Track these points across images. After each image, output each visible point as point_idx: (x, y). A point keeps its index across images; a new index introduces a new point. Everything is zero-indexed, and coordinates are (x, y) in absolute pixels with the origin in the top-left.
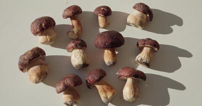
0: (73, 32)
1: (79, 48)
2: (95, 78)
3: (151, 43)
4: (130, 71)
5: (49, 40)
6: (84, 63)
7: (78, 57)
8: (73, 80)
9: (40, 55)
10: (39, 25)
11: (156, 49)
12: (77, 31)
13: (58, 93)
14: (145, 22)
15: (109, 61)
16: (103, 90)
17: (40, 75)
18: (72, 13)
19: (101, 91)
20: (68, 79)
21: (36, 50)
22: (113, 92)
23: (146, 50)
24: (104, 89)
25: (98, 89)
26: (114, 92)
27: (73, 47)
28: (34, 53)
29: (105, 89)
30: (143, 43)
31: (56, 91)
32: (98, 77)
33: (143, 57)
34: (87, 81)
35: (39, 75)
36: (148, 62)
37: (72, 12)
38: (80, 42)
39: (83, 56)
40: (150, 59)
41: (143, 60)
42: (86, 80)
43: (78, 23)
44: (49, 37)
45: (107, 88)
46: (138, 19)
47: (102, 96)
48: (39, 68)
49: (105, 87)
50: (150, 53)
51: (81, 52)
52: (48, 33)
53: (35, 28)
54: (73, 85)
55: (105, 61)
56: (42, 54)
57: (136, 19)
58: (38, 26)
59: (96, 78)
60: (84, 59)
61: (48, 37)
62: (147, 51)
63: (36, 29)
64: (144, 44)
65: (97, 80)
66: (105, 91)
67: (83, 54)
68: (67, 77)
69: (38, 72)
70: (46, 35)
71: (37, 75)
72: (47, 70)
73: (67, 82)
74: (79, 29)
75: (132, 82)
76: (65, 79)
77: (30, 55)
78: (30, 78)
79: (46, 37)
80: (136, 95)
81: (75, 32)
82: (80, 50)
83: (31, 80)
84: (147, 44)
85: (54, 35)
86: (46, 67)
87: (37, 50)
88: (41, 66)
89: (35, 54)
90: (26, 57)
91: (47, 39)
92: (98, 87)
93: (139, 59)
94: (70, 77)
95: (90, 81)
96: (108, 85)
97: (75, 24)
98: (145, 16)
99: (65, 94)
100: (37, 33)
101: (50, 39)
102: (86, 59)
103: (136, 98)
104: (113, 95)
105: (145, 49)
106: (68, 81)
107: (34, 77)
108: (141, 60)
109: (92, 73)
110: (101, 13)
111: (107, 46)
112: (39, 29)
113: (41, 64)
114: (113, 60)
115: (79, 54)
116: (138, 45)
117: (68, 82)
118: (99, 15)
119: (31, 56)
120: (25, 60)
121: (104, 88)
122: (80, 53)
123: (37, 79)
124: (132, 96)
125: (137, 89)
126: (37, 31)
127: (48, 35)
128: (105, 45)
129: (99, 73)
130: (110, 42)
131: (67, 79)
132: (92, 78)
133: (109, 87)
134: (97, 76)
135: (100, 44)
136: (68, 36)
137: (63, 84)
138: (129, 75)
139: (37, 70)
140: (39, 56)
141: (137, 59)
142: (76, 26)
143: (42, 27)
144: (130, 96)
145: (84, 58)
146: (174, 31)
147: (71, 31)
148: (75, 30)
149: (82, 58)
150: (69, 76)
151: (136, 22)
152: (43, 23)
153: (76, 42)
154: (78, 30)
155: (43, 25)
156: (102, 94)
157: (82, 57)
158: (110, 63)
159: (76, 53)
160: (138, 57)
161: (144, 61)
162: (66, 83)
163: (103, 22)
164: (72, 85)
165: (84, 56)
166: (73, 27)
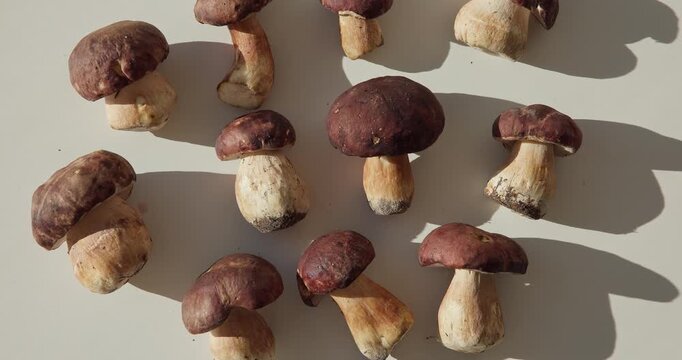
0: (242, 84)
1: (266, 153)
2: (332, 277)
3: (548, 130)
4: (466, 248)
5: (146, 119)
6: (287, 212)
7: (264, 188)
8: (250, 283)
9: (117, 184)
10: (106, 65)
11: (569, 149)
12: (258, 79)
13: (194, 332)
14: (525, 35)
15: (383, 201)
16: (364, 316)
17: (120, 265)
18: (237, 7)
19: (356, 320)
20: (230, 278)
21: (100, 169)
22: (401, 321)
23: (529, 153)
24: (366, 312)
25: (345, 312)
26: (403, 324)
27: (244, 149)
28: (94, 180)
29: (372, 312)
30: (518, 127)
31: (187, 326)
32: (344, 270)
33: (516, 183)
34: (300, 281)
35: (116, 267)
36: (535, 203)
37: (233, 6)
38: (269, 125)
39: (285, 186)
40: (545, 191)
41: (515, 196)
42: (298, 276)
43: (257, 44)
44: (146, 109)
45: (380, 309)
46: (499, 27)
47: (362, 338)
48: (117, 239)
49: (369, 303)
50: (543, 167)
51: (277, 166)
52: (141, 95)
53: (88, 76)
54: (250, 303)
55: (369, 196)
56: (124, 180)
57: (492, 29)
58: (102, 70)
59: (338, 276)
60: (287, 198)
61: (141, 108)
62: (533, 161)
63: (93, 83)
64: (523, 134)
65: (340, 283)
66: (371, 321)
67: (285, 175)
68: (225, 273)
69: (112, 254)
70: (133, 101)
71: (109, 267)
72: (146, 244)
73: (225, 292)
74: (265, 69)
75: (473, 287)
76: (217, 277)
77: (77, 189)
78: (81, 273)
79: (136, 108)
80: (489, 331)
81: (250, 85)
82: (273, 159)
83: (85, 283)
84: (533, 132)
85: (164, 100)
86: (142, 229)
87: (104, 169)
88: (124, 230)
89: (95, 186)
90: (61, 199)
91: (140, 117)
92: (344, 303)
93: (502, 191)
94: (234, 271)
95: (313, 283)
96: (382, 294)
97: (248, 48)
98: (527, 12)
99: (221, 334)
100: (100, 96)
101: (152, 116)
102: (295, 194)
103: (490, 342)
104: (400, 336)
105: (525, 147)
106: (229, 290)
107: (98, 274)
108: (508, 195)
109: (322, 254)
110: (351, 5)
111: (377, 150)
112: (105, 83)
113: (122, 222)
114: (399, 196)
115: (266, 177)
116: (496, 132)
117: (232, 290)
118: (344, 13)
119: (82, 195)
120: (60, 210)
121: (369, 308)
122: (272, 171)
123: (111, 282)
124: (473, 337)
125: (494, 308)
126: (97, 90)
127: (142, 100)
128: (370, 144)
129: (349, 253)
130: (391, 134)
131: (226, 281)
132: (321, 274)
133: (386, 305)
134: (340, 269)
135: (350, 141)
136: (219, 96)
137: (213, 302)
138: (463, 264)
139: (107, 249)
140: (111, 191)
141: (494, 191)
142: (253, 58)
143: (117, 75)
144: (466, 339)
145: (289, 193)
146: (639, 63)
147: (231, 79)
148: (249, 73)
149: (279, 194)
150: (232, 264)
151: (490, 40)
152: (120, 58)
153: (255, 127)
154: (260, 74)
155: (123, 64)
156: (360, 332)
157: (281, 190)
158: (389, 208)
159: (257, 171)
160: (499, 184)
161: (520, 198)
162: (223, 298)
163: (359, 39)
164: (247, 305)
165: (290, 186)
166: (240, 59)
